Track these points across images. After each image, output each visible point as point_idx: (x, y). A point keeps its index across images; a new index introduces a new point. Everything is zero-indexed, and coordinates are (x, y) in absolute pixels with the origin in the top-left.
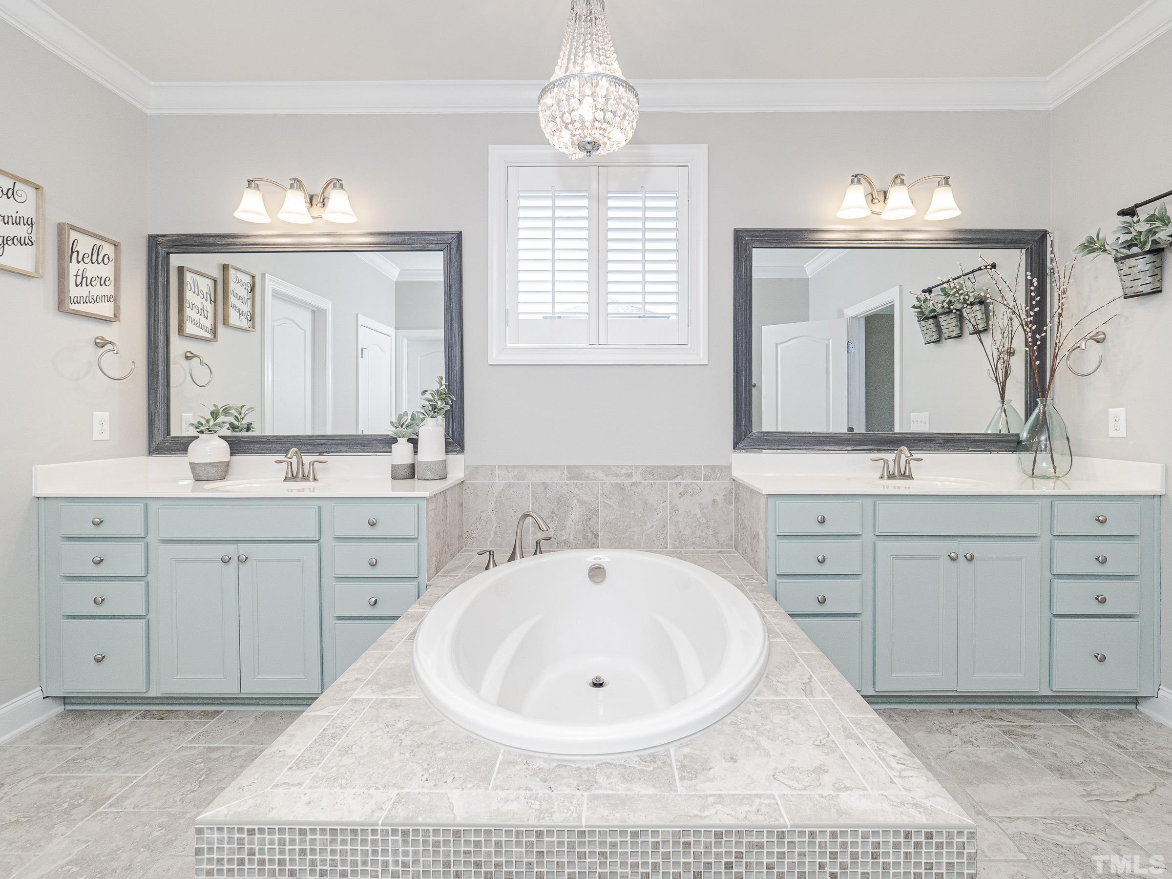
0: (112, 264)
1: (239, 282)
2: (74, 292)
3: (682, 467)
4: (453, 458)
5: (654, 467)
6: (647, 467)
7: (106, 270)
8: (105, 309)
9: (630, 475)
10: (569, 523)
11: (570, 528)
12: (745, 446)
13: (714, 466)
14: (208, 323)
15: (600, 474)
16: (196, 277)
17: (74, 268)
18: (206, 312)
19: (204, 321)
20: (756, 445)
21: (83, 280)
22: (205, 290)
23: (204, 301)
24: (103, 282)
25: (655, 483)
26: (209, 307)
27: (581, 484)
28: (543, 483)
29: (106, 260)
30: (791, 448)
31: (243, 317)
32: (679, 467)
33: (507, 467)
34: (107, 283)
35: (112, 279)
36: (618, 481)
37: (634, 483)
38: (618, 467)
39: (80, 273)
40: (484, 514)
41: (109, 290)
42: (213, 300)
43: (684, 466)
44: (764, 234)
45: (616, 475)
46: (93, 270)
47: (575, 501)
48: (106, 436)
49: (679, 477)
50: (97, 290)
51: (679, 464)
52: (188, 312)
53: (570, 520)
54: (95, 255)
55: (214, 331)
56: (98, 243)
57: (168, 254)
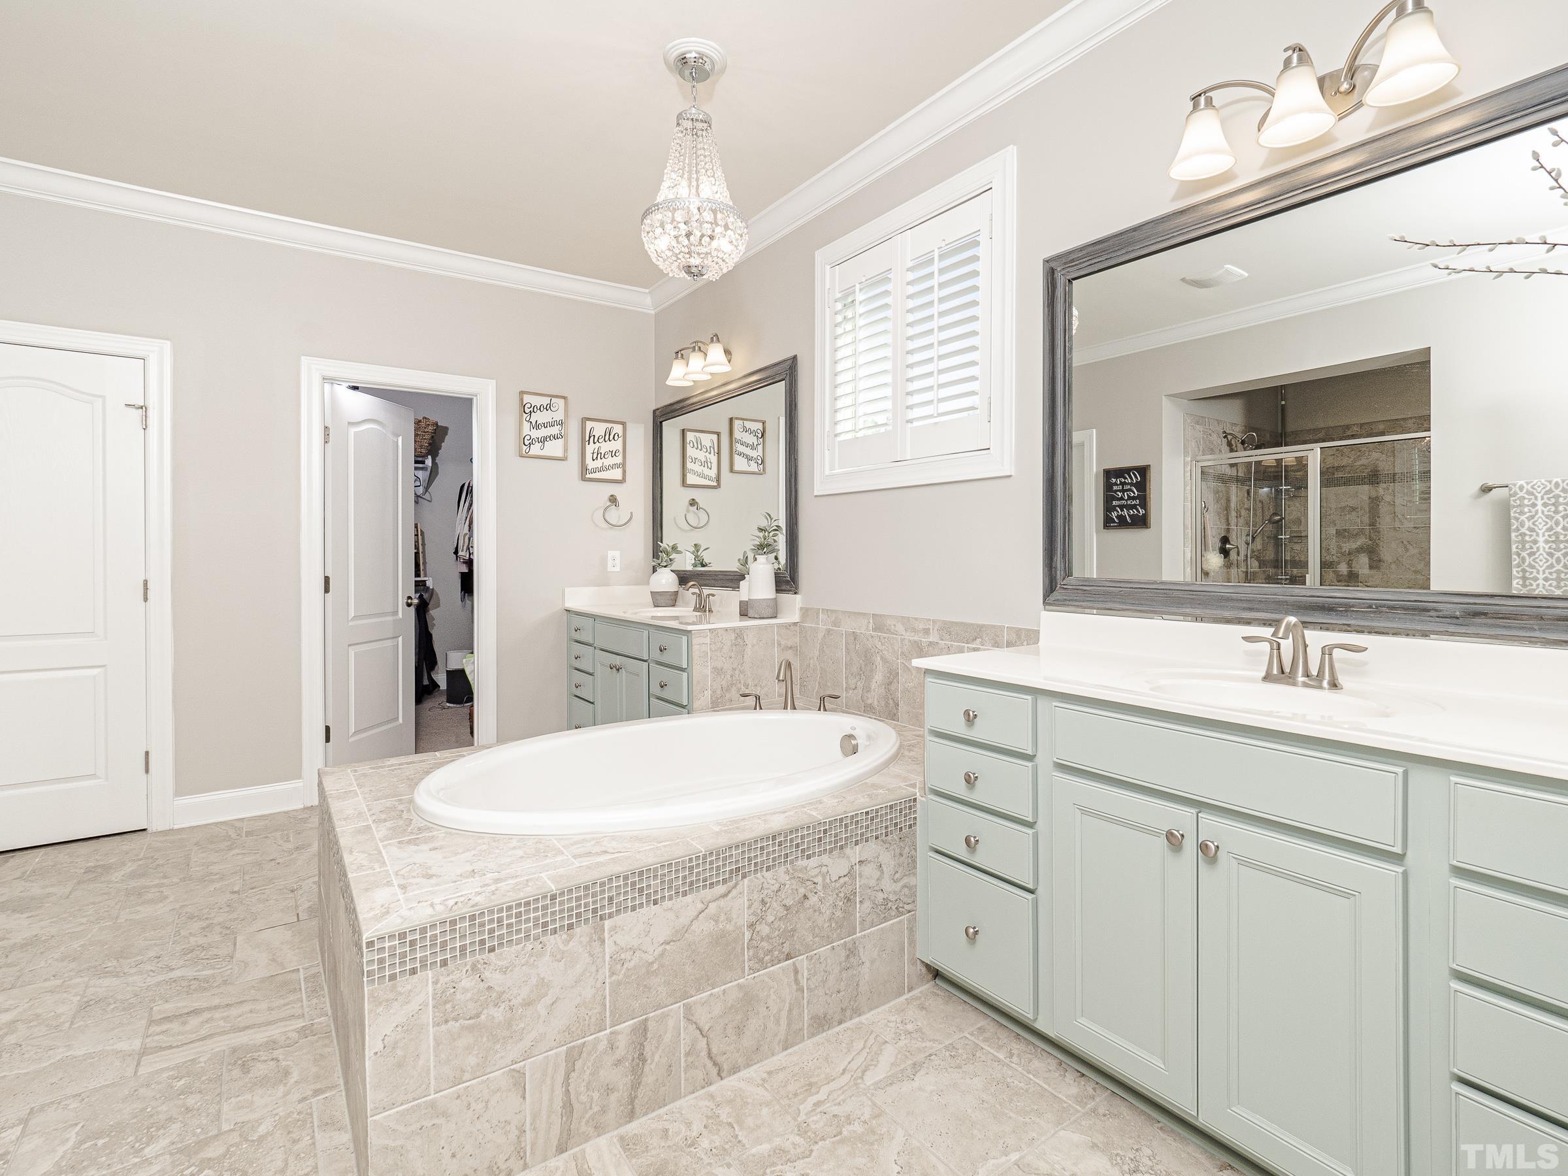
0: (621, 439)
1: (746, 430)
2: (591, 464)
3: (982, 626)
4: (786, 597)
5: (952, 623)
6: (944, 622)
7: (617, 445)
8: (617, 474)
9: (926, 632)
10: (874, 685)
11: (874, 691)
12: (1058, 600)
13: (1020, 629)
14: (713, 473)
15: (900, 628)
16: (698, 434)
17: (590, 448)
18: (709, 464)
19: (707, 471)
20: (1072, 600)
21: (598, 455)
22: (708, 444)
23: (707, 454)
24: (613, 454)
25: (952, 646)
26: (714, 459)
27: (884, 638)
28: (854, 632)
29: (616, 437)
30: (1125, 607)
31: (752, 463)
32: (978, 625)
33: (827, 610)
34: (617, 454)
35: (621, 450)
36: (916, 638)
37: (931, 642)
38: (916, 619)
39: (596, 451)
40: (812, 661)
41: (618, 460)
42: (716, 451)
43: (984, 625)
44: (1084, 252)
45: (914, 630)
46: (605, 447)
47: (879, 658)
48: (617, 569)
49: (979, 640)
50: (609, 461)
51: (980, 623)
52: (689, 465)
53: (874, 681)
54: (608, 436)
55: (718, 479)
56: (610, 425)
57: (661, 422)
